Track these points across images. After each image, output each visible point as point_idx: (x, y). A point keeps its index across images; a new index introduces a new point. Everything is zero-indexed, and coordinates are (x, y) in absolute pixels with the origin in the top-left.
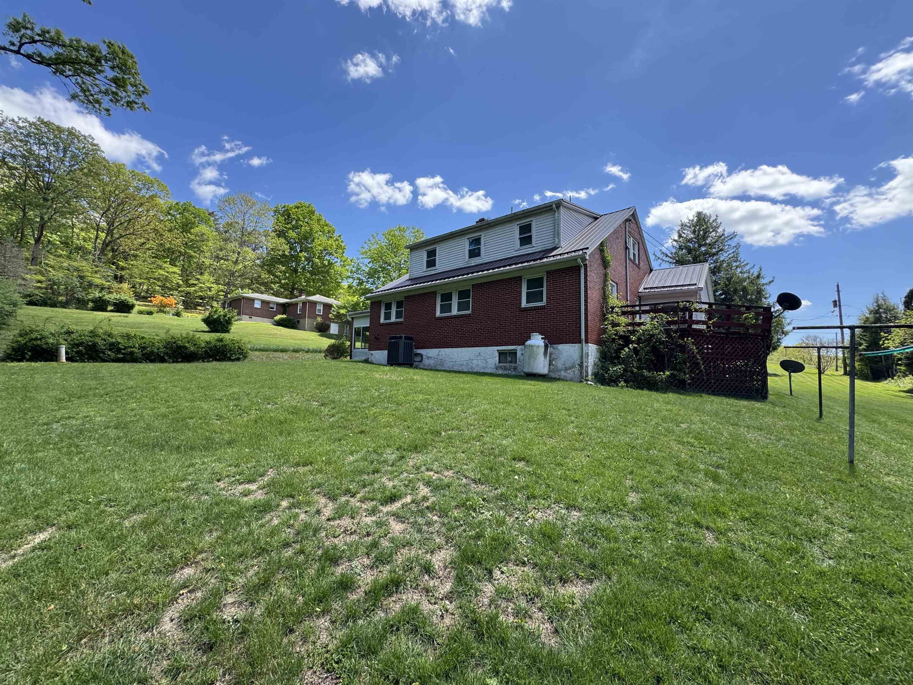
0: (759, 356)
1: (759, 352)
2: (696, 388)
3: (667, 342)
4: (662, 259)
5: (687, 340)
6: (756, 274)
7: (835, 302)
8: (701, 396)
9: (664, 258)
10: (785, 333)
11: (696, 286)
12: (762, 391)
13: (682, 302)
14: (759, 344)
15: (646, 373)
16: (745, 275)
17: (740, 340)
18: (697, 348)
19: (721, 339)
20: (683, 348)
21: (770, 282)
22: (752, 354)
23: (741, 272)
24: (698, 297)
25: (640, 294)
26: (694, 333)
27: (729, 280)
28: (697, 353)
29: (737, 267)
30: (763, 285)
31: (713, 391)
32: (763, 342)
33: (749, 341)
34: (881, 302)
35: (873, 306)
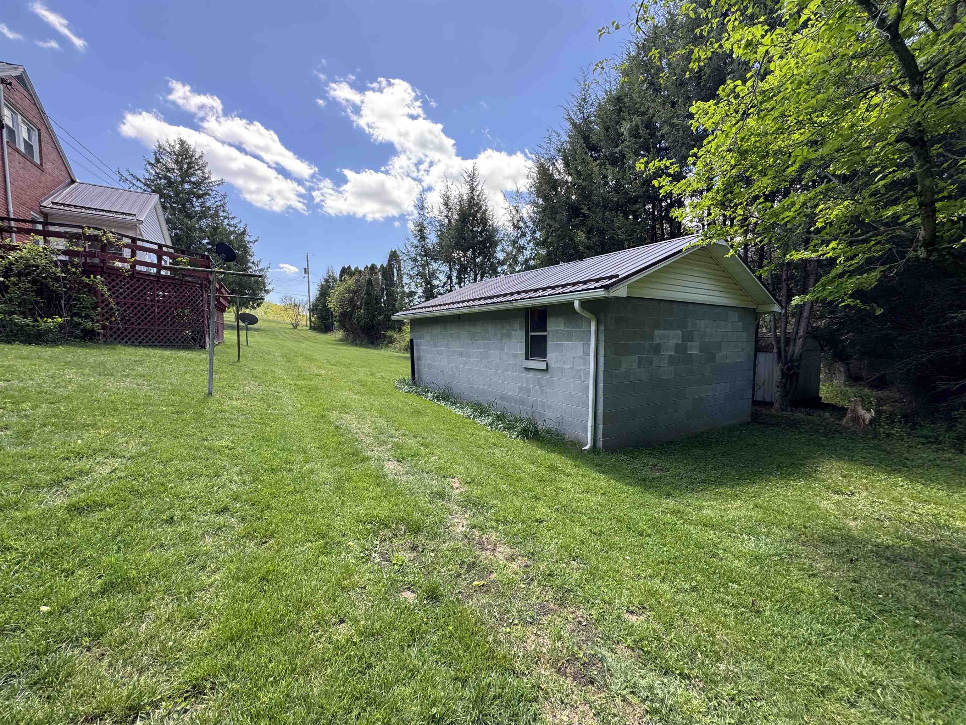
0: (197, 305)
1: (197, 300)
2: (115, 339)
3: (64, 278)
4: (131, 182)
5: (95, 277)
6: (242, 230)
7: (305, 269)
8: (114, 349)
9: (134, 182)
10: (267, 292)
11: (134, 218)
12: (200, 340)
13: (89, 228)
14: (196, 292)
15: (17, 319)
16: (232, 229)
17: (175, 287)
18: (109, 290)
19: (151, 283)
20: (92, 290)
21: (255, 241)
22: (189, 302)
23: (228, 224)
24: (138, 232)
25: (43, 209)
26: (109, 271)
27: (215, 229)
28: (110, 296)
29: (225, 218)
30: (248, 242)
31: (140, 342)
32: (201, 290)
33: (186, 288)
34: (331, 273)
35: (326, 277)
